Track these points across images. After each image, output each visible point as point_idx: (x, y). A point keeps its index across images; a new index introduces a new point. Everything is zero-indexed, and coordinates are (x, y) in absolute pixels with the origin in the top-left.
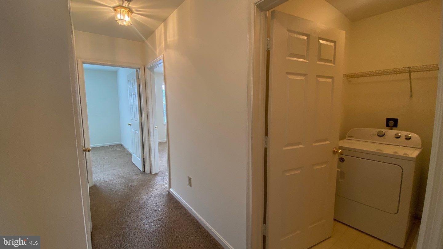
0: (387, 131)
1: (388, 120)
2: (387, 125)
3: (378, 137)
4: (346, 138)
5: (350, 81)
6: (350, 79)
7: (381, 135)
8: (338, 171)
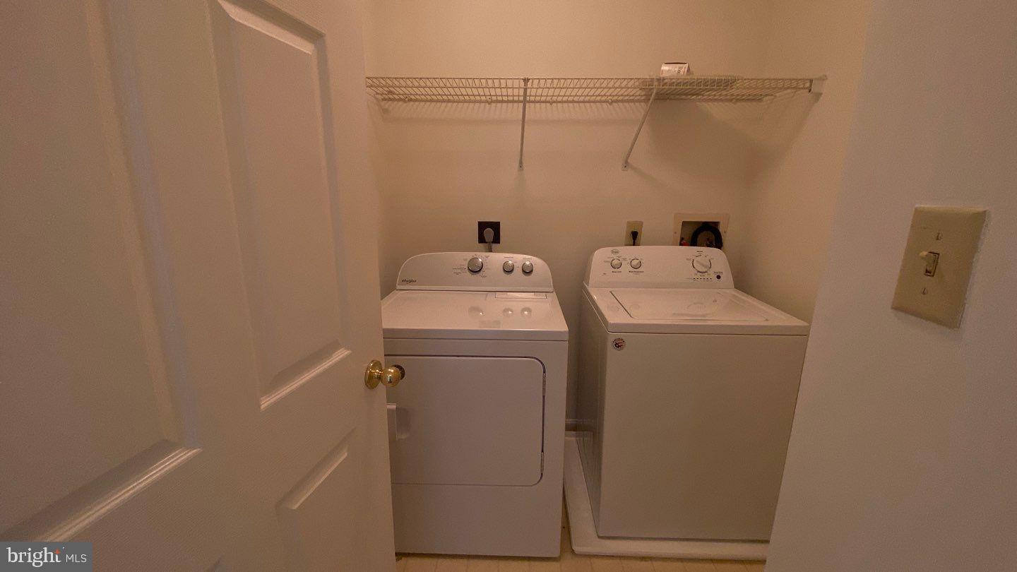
0: (487, 257)
1: (482, 226)
2: (482, 239)
3: (468, 274)
4: (398, 287)
5: (386, 111)
6: (386, 105)
7: (476, 269)
8: (389, 411)
